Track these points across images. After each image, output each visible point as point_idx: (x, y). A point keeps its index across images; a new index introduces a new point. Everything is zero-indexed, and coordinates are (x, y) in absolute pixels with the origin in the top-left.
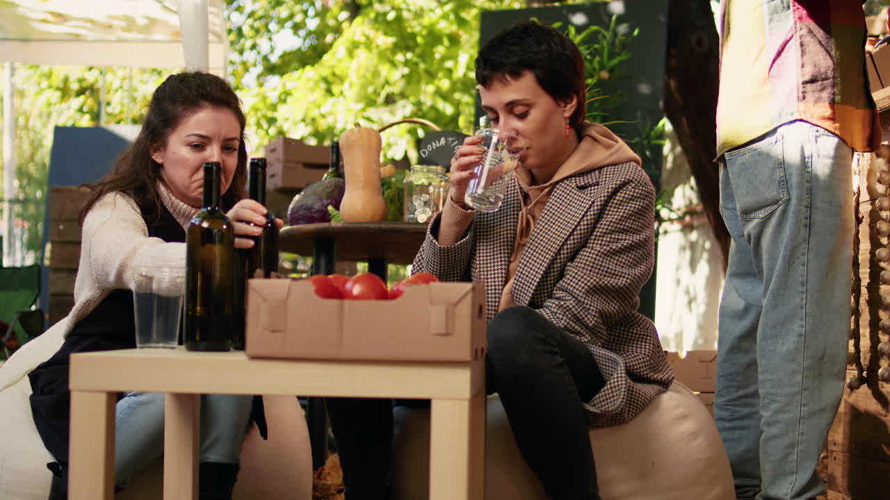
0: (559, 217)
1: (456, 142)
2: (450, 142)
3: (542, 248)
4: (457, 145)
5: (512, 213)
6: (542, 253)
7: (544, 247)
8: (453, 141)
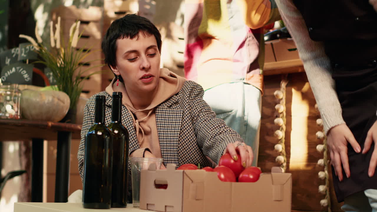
0: (168, 127)
1: (21, 69)
2: (18, 70)
3: (169, 147)
4: (22, 71)
5: (130, 124)
6: (171, 150)
7: (170, 146)
8: (20, 69)
